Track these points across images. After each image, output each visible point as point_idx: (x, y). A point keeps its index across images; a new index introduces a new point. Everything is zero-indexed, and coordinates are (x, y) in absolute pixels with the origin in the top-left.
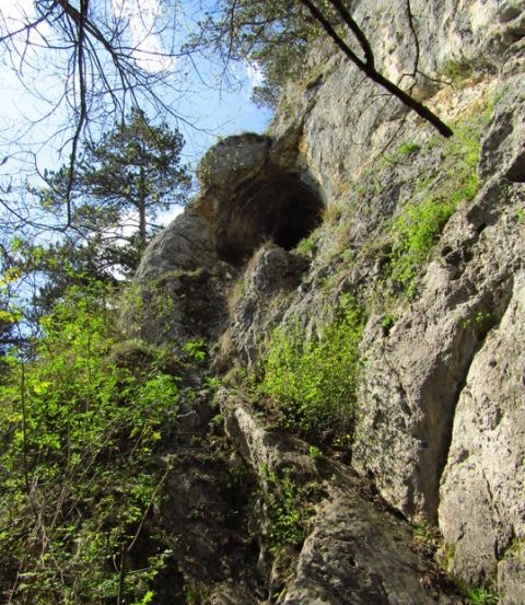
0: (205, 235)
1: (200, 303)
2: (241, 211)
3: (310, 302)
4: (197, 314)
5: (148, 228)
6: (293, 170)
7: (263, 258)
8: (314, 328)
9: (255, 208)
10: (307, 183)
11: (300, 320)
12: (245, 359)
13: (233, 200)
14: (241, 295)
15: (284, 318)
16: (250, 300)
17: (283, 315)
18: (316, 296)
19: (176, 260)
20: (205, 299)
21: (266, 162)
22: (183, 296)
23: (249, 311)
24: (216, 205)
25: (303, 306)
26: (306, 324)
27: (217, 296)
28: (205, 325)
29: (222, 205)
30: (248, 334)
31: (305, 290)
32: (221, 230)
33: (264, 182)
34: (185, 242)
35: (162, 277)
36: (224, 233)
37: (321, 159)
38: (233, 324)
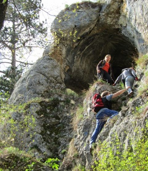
0: (56, 73)
1: (53, 120)
2: (81, 54)
3: (126, 123)
4: (52, 128)
5: (17, 64)
6: (117, 27)
7: (95, 90)
8: (129, 142)
9: (91, 52)
10: (126, 35)
11: (120, 136)
12: (84, 160)
13: (76, 47)
14: (81, 116)
15: (110, 134)
16: (87, 119)
17: (109, 132)
18: (131, 120)
19: (38, 91)
20: (57, 118)
21: (98, 21)
22: (42, 115)
23: (87, 128)
24: (64, 51)
25: (122, 125)
26: (124, 139)
27: (64, 115)
28: (57, 136)
29: (68, 51)
30: (86, 144)
31: (124, 115)
32: (68, 68)
33: (97, 34)
34: (44, 78)
35: (28, 102)
36: (70, 70)
37: (136, 20)
38: (76, 136)
